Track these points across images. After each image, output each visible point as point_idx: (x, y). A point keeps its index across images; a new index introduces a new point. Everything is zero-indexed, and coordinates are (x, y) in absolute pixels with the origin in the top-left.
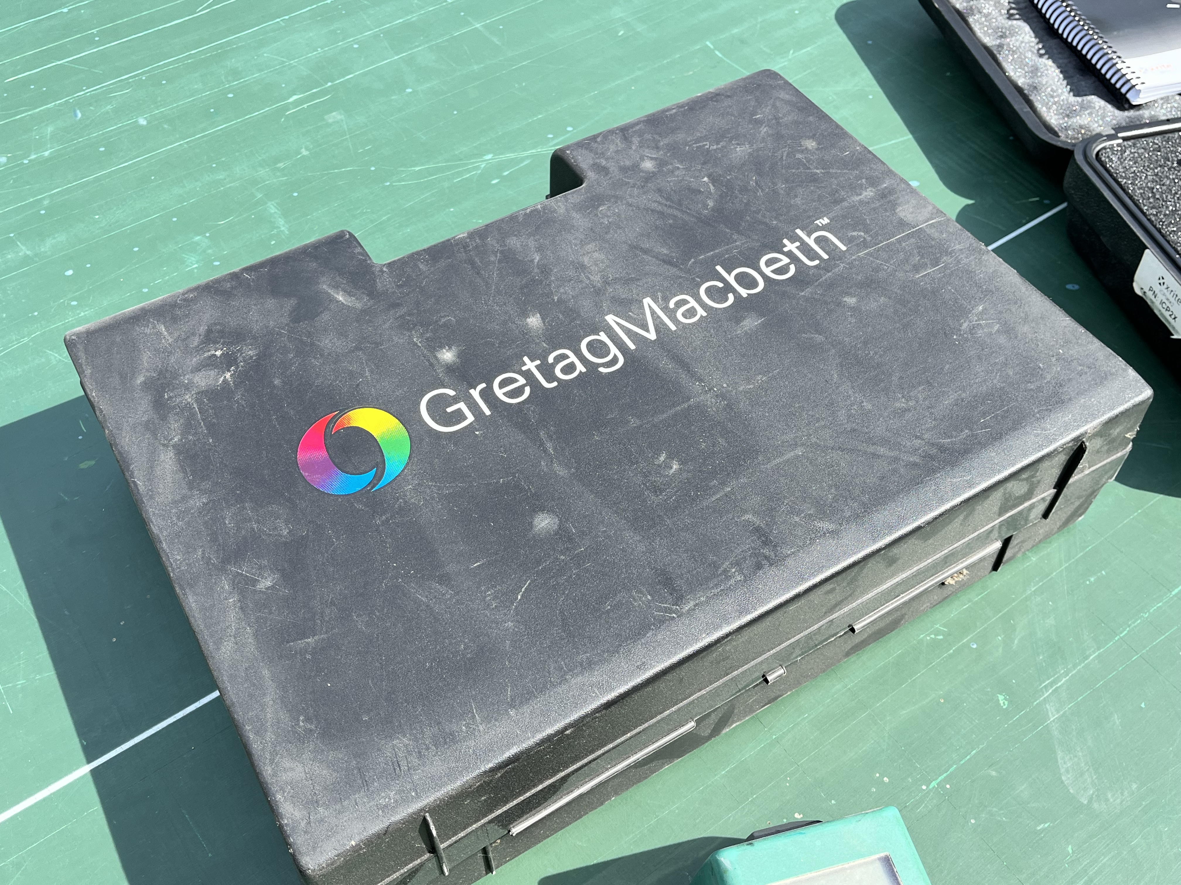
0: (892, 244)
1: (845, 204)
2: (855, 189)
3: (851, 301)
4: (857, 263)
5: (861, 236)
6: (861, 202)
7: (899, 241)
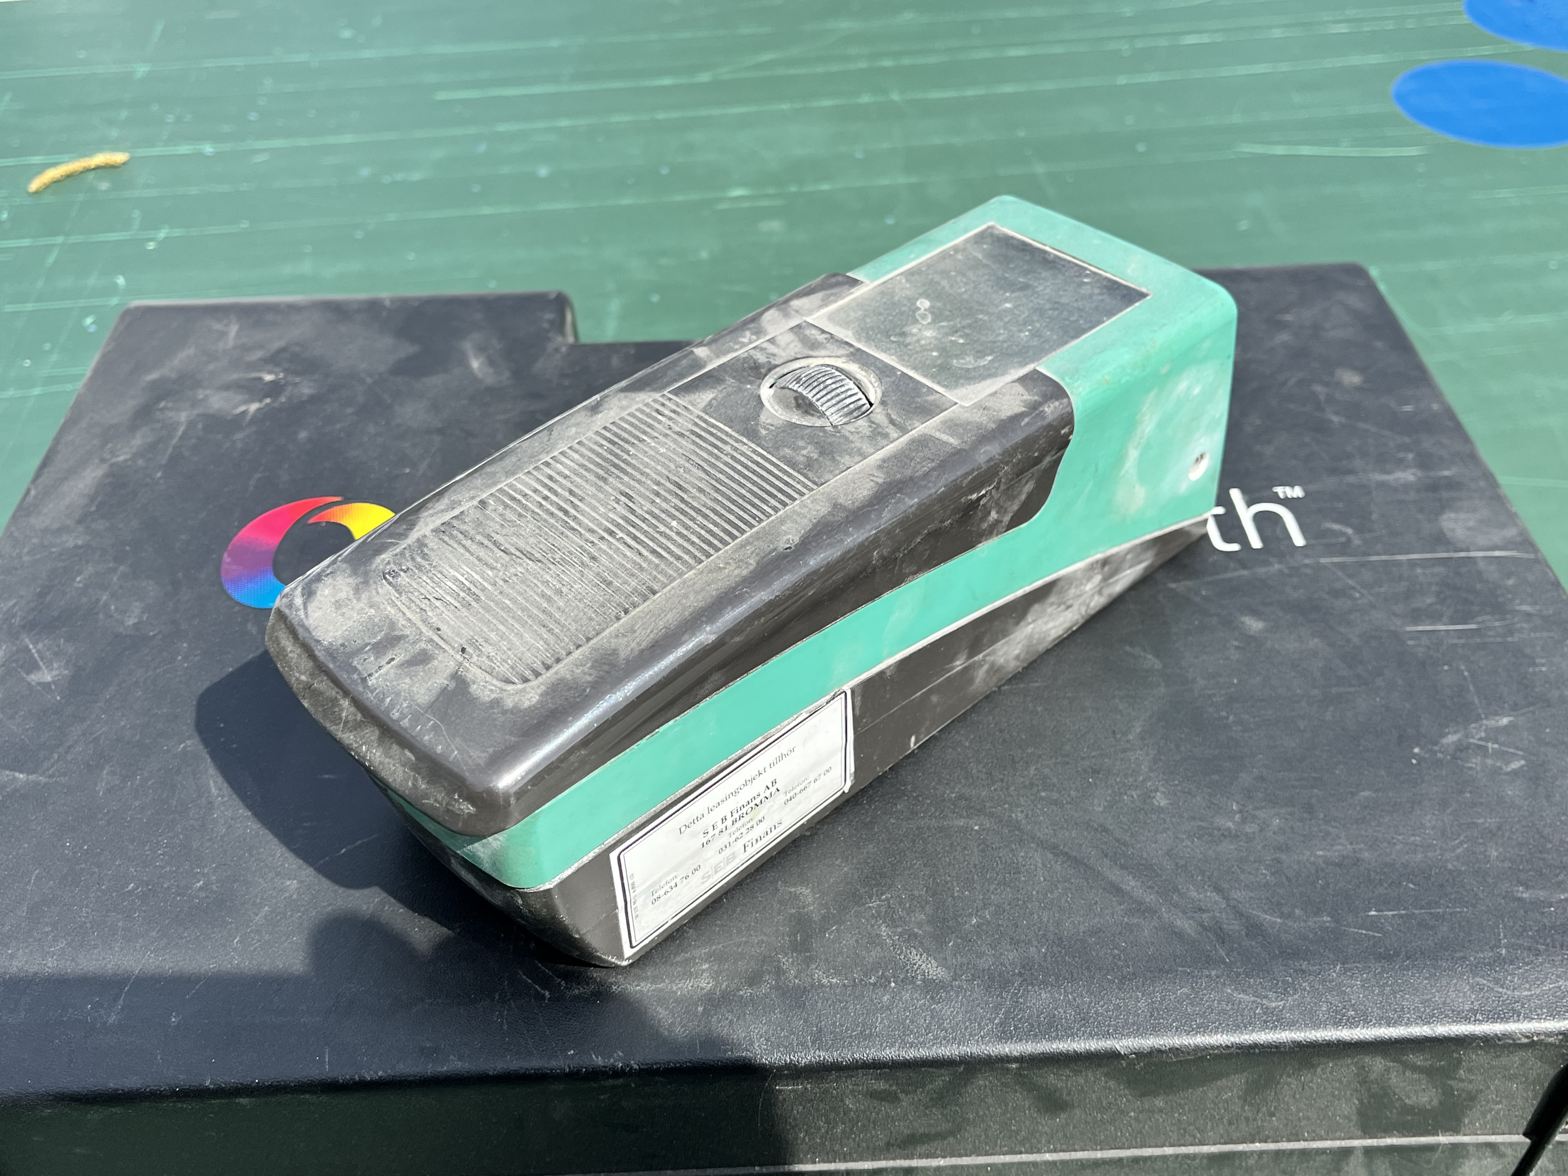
0: (1399, 563)
1: (1351, 479)
2: (1384, 461)
3: (1254, 625)
4: (1309, 571)
5: (1344, 534)
6: (1382, 485)
7: (1413, 564)
